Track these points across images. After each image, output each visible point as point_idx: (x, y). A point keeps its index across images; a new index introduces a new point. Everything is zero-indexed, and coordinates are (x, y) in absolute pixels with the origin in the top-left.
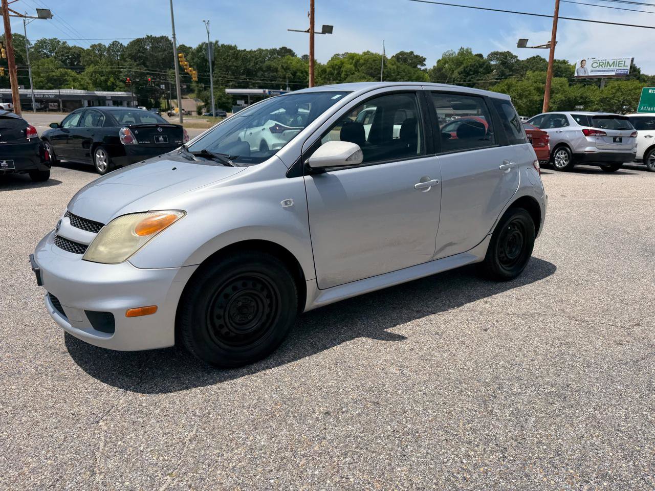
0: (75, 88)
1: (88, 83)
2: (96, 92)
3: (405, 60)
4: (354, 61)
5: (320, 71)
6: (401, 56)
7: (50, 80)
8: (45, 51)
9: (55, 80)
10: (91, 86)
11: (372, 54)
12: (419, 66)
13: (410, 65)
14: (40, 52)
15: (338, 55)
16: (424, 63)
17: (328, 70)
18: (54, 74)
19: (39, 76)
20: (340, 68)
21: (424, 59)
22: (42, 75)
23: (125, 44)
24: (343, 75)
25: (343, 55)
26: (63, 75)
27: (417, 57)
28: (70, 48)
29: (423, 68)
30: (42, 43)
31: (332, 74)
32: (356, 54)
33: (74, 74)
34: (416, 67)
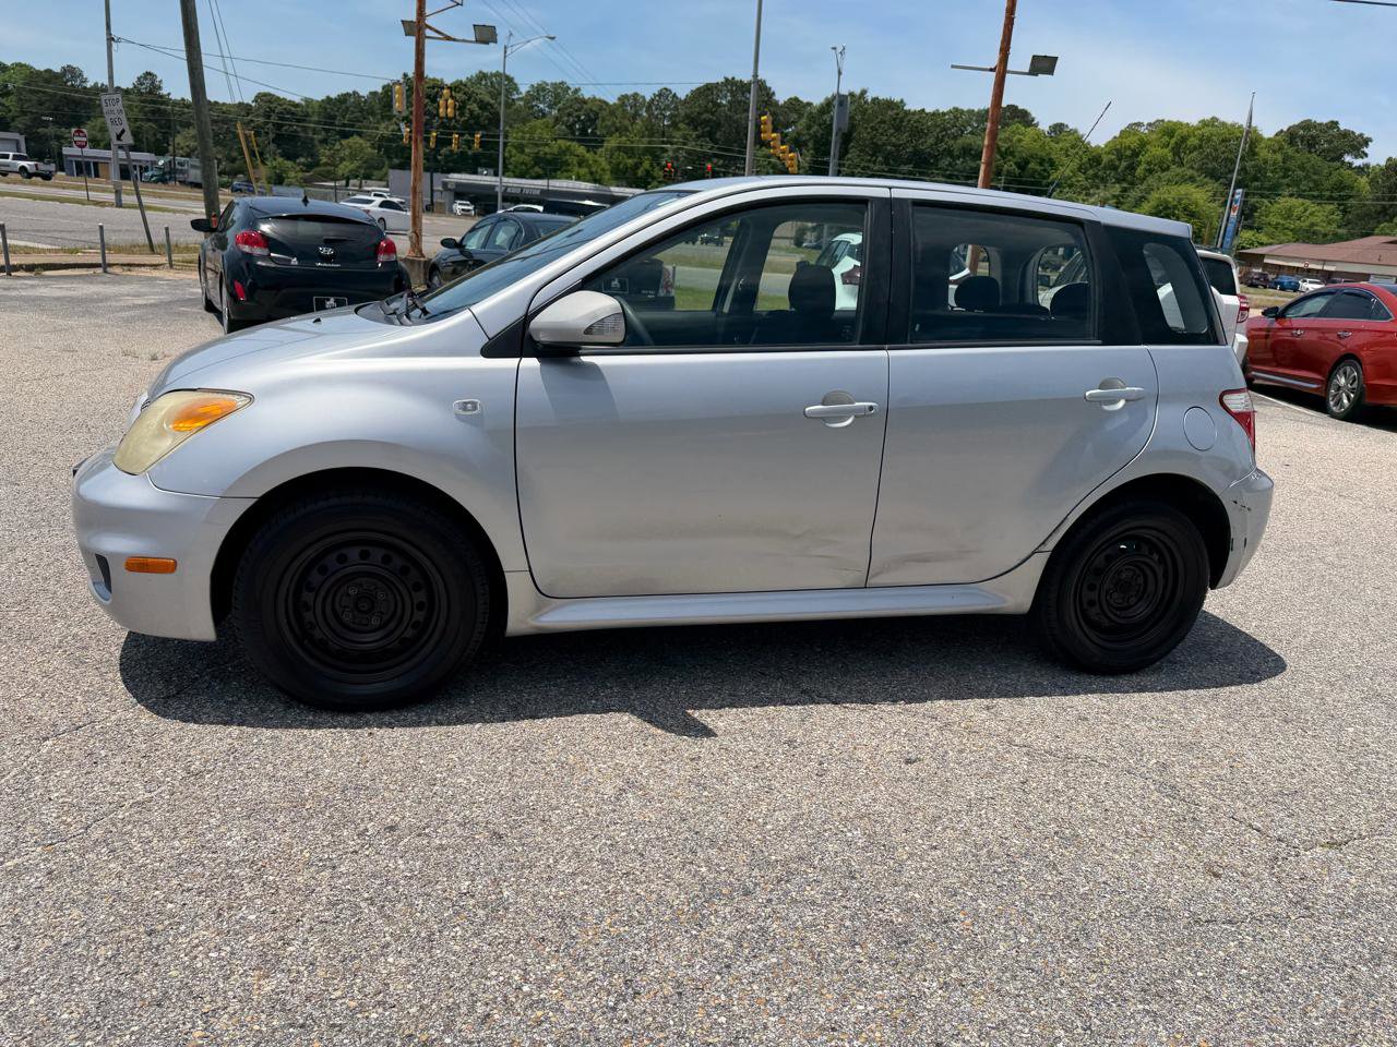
0: (578, 178)
1: (603, 170)
2: (612, 189)
3: (1311, 143)
4: (1173, 141)
5: (1085, 160)
6: (1301, 132)
7: (538, 160)
8: (541, 106)
9: (549, 162)
10: (607, 176)
11: (1224, 124)
12: (1348, 158)
13: (1323, 154)
14: (533, 107)
15: (1139, 124)
16: (1365, 150)
17: (1105, 159)
18: (547, 149)
19: (523, 152)
20: (1136, 154)
21: (1366, 142)
22: (527, 150)
23: (682, 95)
24: (1140, 171)
25: (1149, 125)
26: (563, 152)
27: (1346, 134)
28: (585, 102)
29: (1358, 162)
30: (539, 91)
31: (1115, 168)
32: (1181, 124)
33: (581, 150)
34: (1339, 158)
